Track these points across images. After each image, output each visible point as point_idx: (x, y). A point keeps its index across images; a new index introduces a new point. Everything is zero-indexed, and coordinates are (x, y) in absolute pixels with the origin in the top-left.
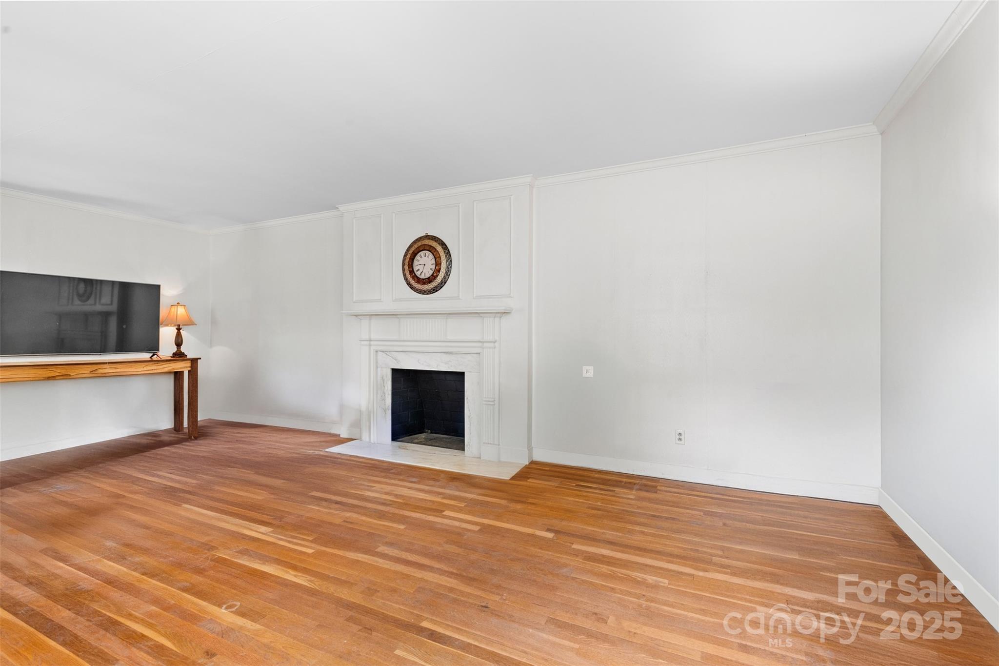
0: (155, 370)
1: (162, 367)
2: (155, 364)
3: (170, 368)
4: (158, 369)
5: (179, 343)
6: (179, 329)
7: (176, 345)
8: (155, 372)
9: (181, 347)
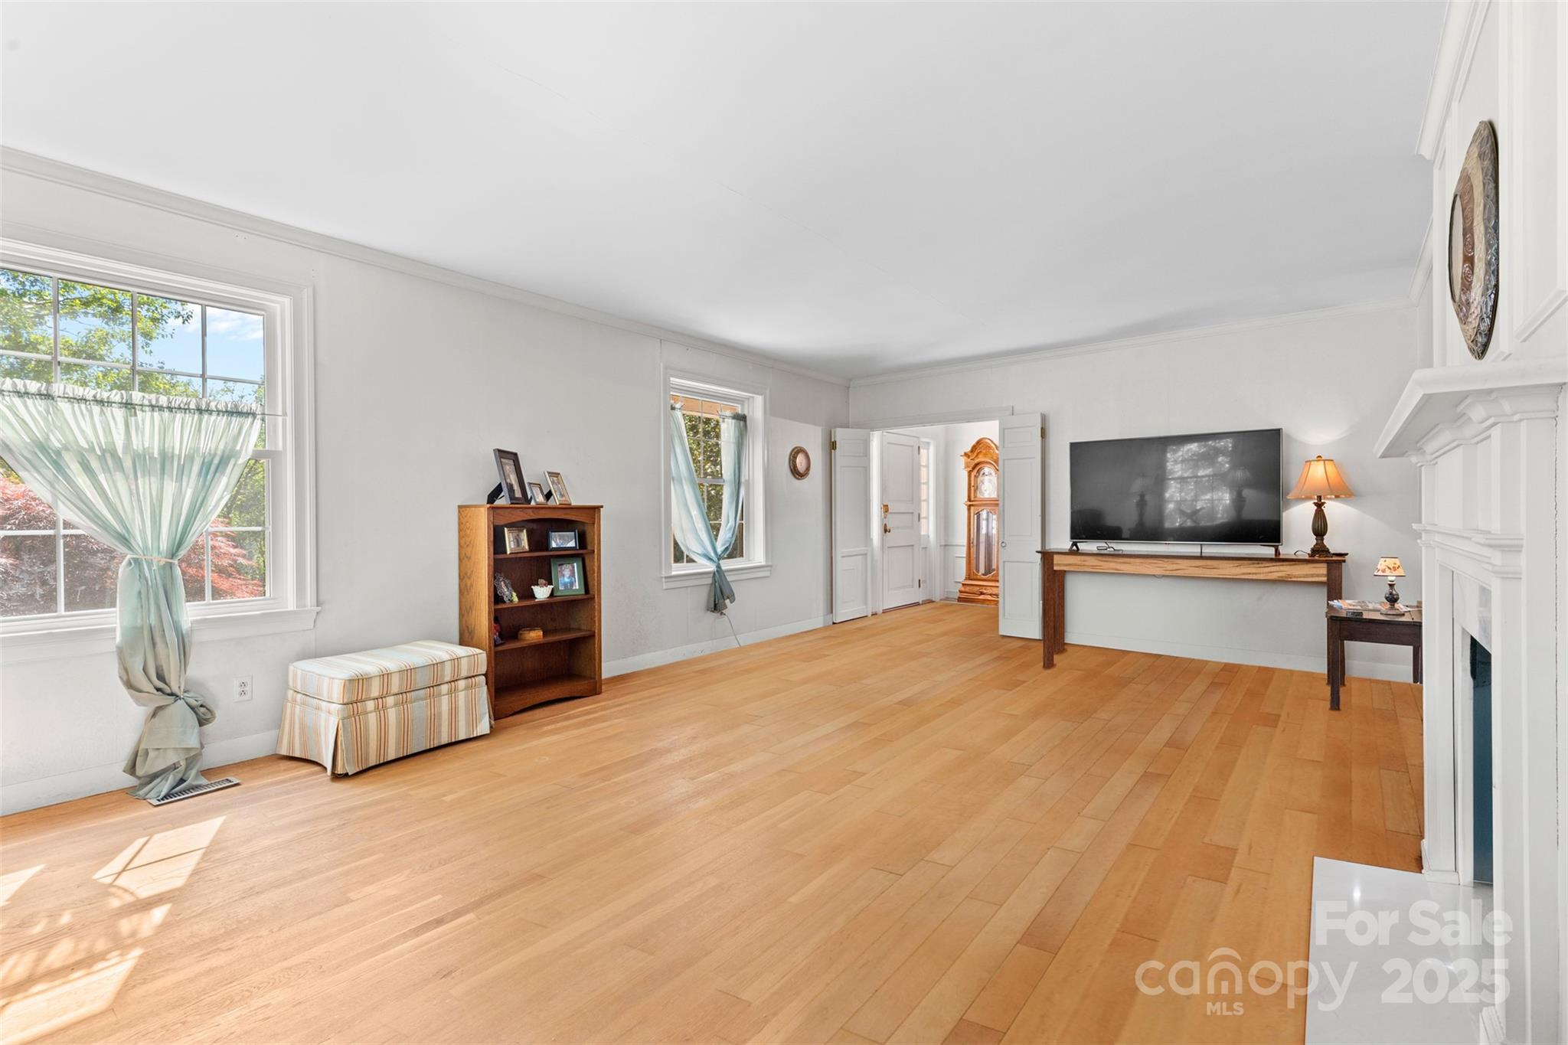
0: (1253, 574)
1: (1267, 570)
2: (1254, 564)
3: (1280, 574)
4: (1260, 573)
5: (1320, 528)
6: (1319, 505)
7: (1315, 534)
8: (1255, 577)
9: (1324, 537)
